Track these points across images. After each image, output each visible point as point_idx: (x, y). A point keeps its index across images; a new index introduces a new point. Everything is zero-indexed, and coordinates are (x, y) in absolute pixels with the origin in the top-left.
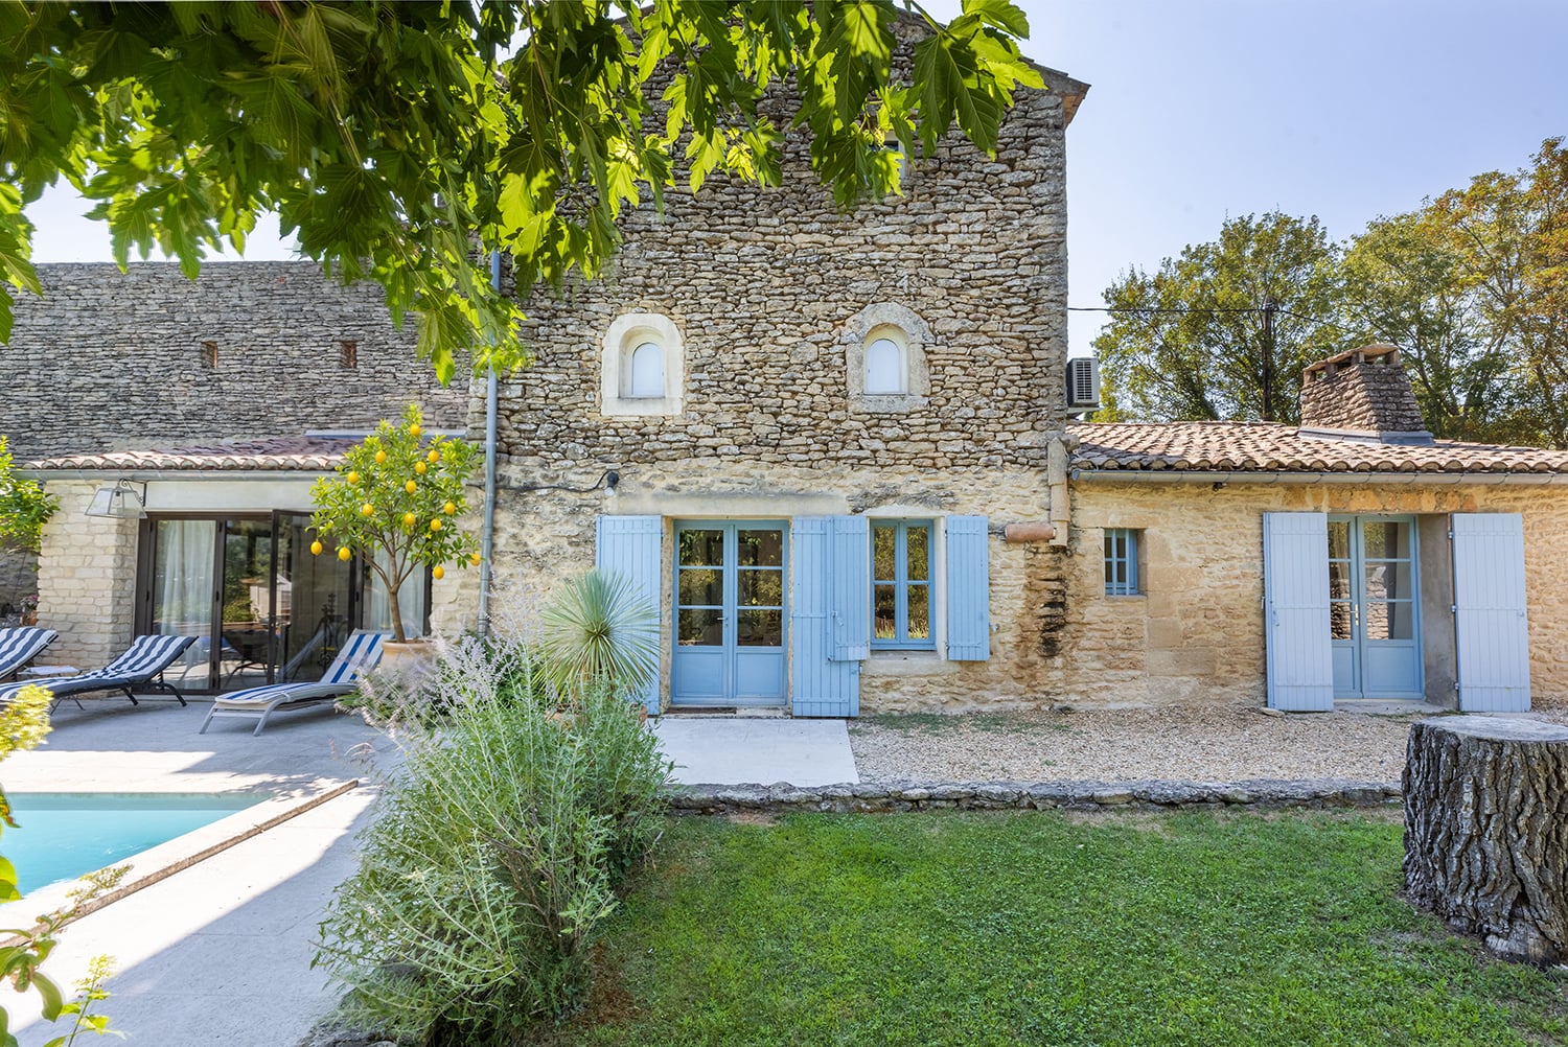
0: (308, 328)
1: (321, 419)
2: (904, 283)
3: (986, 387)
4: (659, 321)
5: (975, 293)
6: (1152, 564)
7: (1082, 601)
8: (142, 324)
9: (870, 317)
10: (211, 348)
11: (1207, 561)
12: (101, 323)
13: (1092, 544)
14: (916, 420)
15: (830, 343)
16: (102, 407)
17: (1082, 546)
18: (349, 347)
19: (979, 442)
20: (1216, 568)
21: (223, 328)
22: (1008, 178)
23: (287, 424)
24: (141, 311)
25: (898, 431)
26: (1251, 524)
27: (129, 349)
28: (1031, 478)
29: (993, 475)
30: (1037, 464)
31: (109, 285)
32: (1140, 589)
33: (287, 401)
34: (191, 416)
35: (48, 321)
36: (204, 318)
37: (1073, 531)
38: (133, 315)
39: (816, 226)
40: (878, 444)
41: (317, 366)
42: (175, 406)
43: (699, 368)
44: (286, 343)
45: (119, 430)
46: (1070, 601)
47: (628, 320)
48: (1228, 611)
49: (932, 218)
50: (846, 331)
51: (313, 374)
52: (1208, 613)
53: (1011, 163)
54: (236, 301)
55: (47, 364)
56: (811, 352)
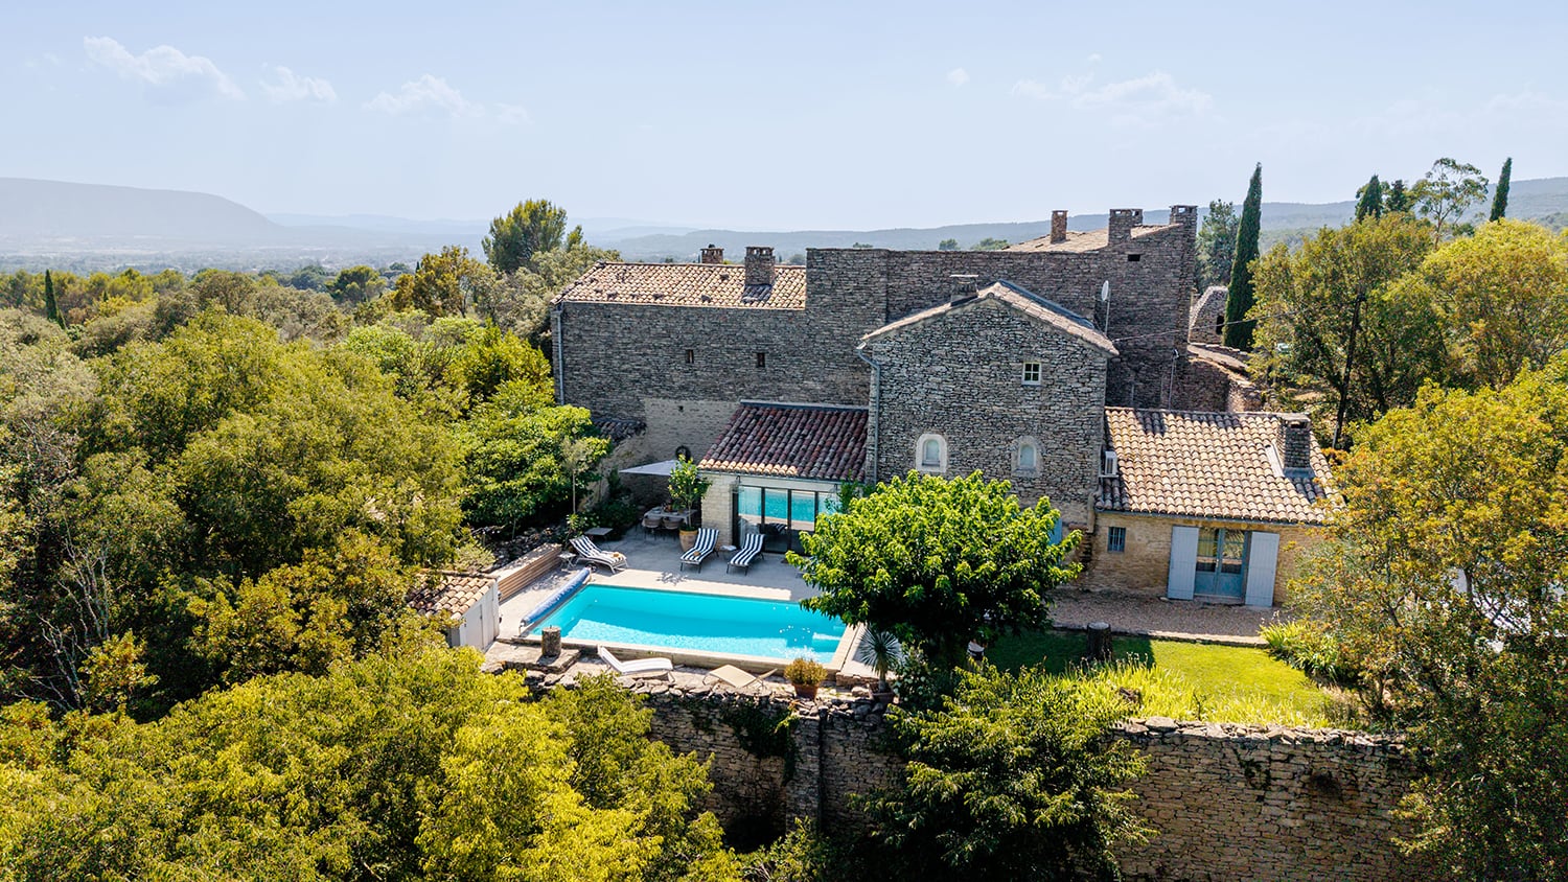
0: (739, 345)
1: (748, 394)
2: (1035, 429)
3: (1066, 471)
4: (938, 437)
5: (1064, 434)
6: (1127, 541)
7: (1098, 552)
8: (654, 338)
9: (1022, 441)
10: (690, 353)
11: (1149, 542)
12: (634, 337)
13: (1104, 532)
14: (1037, 481)
15: (1005, 450)
16: (637, 381)
17: (1100, 532)
18: (761, 356)
19: (1062, 491)
20: (1153, 544)
21: (696, 343)
22: (1081, 390)
23: (731, 395)
24: (653, 331)
25: (1030, 484)
26: (1168, 530)
27: (649, 351)
28: (1081, 506)
29: (1066, 504)
30: (1084, 501)
31: (637, 317)
32: (1122, 549)
33: (729, 383)
34: (682, 388)
35: (607, 334)
36: (685, 336)
37: (1096, 528)
38: (649, 333)
39: (1002, 404)
40: (1022, 489)
41: (745, 366)
42: (674, 383)
43: (953, 456)
44: (728, 353)
45: (647, 393)
46: (1093, 552)
47: (926, 436)
48: (1156, 560)
49: (1048, 404)
50: (1012, 445)
51: (743, 370)
52: (1149, 560)
53: (1083, 384)
54: (701, 328)
55: (608, 357)
56: (997, 452)
